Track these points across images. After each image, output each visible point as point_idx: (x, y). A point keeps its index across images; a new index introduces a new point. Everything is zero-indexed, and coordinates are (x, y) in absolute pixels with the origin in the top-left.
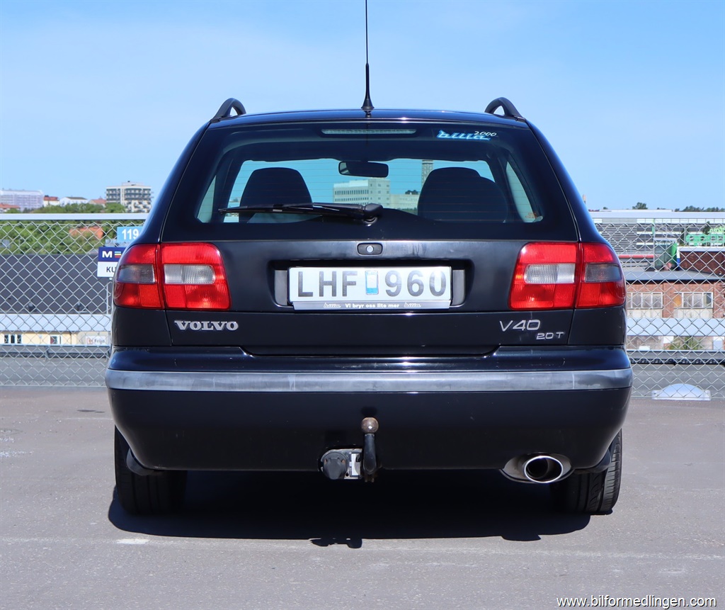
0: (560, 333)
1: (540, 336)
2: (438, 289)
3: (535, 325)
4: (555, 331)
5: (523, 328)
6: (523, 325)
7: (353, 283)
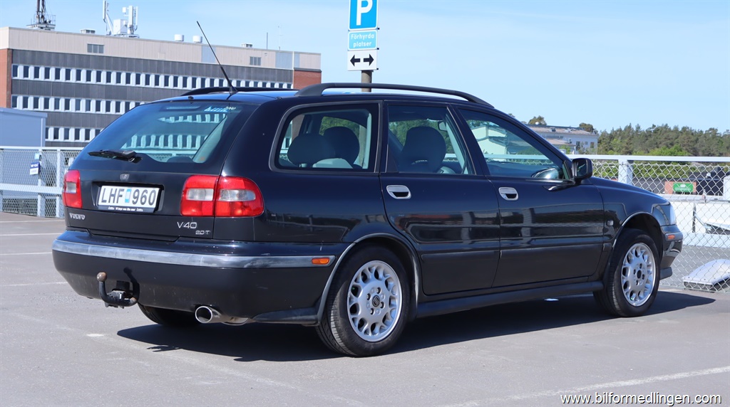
0: (207, 231)
1: (198, 233)
2: (151, 201)
3: (194, 225)
4: (205, 230)
5: (188, 227)
6: (188, 225)
7: (121, 196)
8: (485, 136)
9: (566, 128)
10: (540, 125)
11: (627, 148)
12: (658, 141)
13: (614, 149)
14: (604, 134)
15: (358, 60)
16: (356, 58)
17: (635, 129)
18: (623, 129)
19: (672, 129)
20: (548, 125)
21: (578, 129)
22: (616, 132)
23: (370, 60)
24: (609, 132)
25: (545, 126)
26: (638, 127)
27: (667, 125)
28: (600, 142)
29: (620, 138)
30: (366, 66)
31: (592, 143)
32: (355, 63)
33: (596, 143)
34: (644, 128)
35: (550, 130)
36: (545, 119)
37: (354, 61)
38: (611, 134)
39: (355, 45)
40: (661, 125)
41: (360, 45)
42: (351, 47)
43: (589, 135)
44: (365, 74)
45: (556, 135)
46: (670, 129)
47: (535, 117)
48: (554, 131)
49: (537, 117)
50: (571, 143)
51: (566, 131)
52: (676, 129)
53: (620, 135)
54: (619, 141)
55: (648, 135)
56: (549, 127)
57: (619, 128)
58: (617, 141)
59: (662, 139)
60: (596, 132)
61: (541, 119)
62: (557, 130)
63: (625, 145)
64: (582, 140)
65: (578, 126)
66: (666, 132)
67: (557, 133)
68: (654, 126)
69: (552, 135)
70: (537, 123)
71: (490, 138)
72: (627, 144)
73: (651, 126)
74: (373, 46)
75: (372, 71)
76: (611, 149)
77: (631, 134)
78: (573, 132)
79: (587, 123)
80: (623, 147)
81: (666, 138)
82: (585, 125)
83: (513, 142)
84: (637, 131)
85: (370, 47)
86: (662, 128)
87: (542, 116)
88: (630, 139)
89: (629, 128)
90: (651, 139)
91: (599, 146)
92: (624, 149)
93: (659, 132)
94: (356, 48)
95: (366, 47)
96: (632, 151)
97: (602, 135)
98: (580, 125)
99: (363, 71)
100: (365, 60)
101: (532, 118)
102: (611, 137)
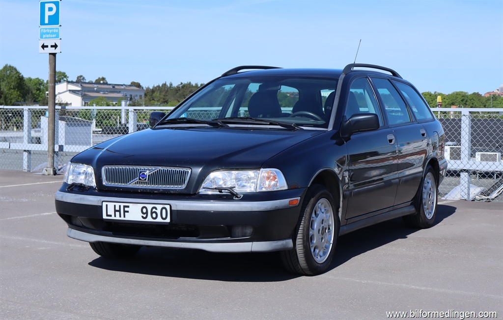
8: (65, 90)
9: (122, 85)
10: (104, 84)
11: (164, 99)
12: (185, 94)
13: (155, 99)
14: (148, 89)
15: (47, 46)
16: (45, 45)
17: (169, 86)
18: (161, 86)
19: (194, 85)
20: (109, 83)
21: (130, 86)
22: (156, 88)
23: (55, 46)
24: (151, 88)
25: (106, 84)
26: (171, 84)
27: (190, 83)
28: (146, 95)
29: (159, 92)
30: (53, 50)
31: (141, 96)
32: (45, 48)
33: (143, 96)
34: (175, 85)
35: (111, 87)
36: (106, 79)
37: (44, 47)
38: (152, 89)
39: (44, 36)
40: (186, 83)
41: (48, 36)
42: (42, 37)
43: (138, 90)
44: (51, 56)
45: (116, 90)
46: (192, 85)
47: (99, 78)
48: (114, 87)
49: (101, 77)
50: (126, 95)
51: (122, 87)
52: (197, 85)
53: (159, 90)
54: (159, 94)
55: (177, 89)
56: (110, 84)
57: (158, 85)
58: (157, 94)
59: (188, 93)
60: (143, 88)
61: (103, 79)
62: (116, 87)
63: (162, 96)
64: (133, 94)
65: (130, 84)
66: (190, 87)
67: (116, 89)
68: (182, 83)
69: (112, 90)
70: (102, 82)
71: (70, 90)
72: (164, 96)
73: (180, 83)
74: (57, 37)
75: (56, 53)
76: (153, 99)
77: (166, 89)
78: (127, 88)
79: (136, 82)
80: (161, 98)
81: (190, 92)
82: (135, 83)
83: (87, 93)
84: (170, 87)
85: (55, 38)
86: (187, 84)
87: (104, 77)
88: (166, 93)
89: (165, 85)
90: (180, 92)
91: (145, 98)
92: (162, 100)
93: (185, 87)
94: (45, 38)
95: (52, 38)
96: (167, 101)
97: (146, 90)
98: (131, 83)
99: (50, 54)
100: (52, 46)
101: (97, 78)
102: (153, 91)
